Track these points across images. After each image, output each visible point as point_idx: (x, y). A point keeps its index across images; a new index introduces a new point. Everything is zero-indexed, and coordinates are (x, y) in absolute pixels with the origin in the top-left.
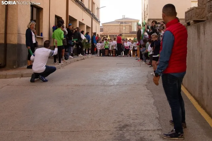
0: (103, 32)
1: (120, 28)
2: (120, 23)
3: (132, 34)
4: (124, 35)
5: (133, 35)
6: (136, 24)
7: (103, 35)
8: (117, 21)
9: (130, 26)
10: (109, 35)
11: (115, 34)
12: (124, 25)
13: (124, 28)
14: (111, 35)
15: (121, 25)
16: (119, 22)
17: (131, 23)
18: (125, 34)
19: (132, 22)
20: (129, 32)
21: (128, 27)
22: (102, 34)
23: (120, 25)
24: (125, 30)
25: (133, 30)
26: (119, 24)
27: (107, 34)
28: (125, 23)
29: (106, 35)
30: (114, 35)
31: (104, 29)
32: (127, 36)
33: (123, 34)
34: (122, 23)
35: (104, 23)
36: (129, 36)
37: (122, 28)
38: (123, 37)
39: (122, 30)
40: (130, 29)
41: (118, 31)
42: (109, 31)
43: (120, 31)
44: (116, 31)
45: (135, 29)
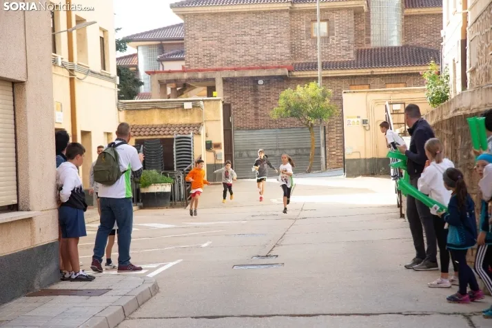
0: (183, 63)
1: (292, 31)
3: (370, 65)
4: (319, 73)
5: (377, 71)
7: (185, 76)
9: (361, 16)
10: (225, 81)
11: (265, 73)
12: (318, 4)
13: (320, 29)
14: (236, 74)
15: (299, 6)
18: (326, 66)
20: (352, 56)
21: (344, 22)
22: (178, 76)
23: (291, 11)
24: (325, 39)
25: (376, 42)
26: (287, 6)
27: (209, 75)
29: (200, 75)
30: (255, 80)
31: (189, 43)
32: (336, 78)
33: (314, 67)
35: (189, 3)
36: (354, 81)
37: (309, 30)
38: (312, 85)
39: (305, 42)
40: (358, 34)
41: (283, 50)
42: (222, 50)
43: (292, 48)
44: (267, 48)
45: (389, 32)
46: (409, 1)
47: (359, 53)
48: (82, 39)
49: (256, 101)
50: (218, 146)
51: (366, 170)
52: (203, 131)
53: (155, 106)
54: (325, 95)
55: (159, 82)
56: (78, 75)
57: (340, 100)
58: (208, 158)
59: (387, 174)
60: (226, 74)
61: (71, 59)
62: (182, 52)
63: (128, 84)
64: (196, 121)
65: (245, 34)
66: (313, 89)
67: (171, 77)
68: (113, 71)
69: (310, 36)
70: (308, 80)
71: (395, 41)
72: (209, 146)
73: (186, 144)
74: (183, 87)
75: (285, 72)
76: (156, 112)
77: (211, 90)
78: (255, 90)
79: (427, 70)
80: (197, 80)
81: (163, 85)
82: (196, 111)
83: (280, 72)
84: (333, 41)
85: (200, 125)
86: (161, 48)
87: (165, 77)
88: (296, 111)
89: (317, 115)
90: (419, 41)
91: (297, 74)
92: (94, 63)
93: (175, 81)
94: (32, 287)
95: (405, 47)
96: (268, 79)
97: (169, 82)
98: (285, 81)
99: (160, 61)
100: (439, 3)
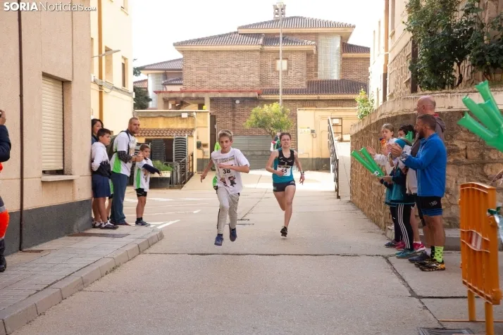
0: (181, 87)
1: (261, 66)
2: (261, 41)
3: (317, 92)
4: (280, 97)
5: (322, 97)
6: (338, 45)
7: (183, 95)
8: (248, 33)
9: (311, 57)
10: (212, 100)
11: (241, 95)
12: (281, 47)
13: (282, 65)
14: (220, 95)
15: (267, 48)
16: (258, 35)
17: (316, 40)
18: (285, 92)
19: (317, 34)
20: (305, 86)
21: (300, 60)
22: (177, 95)
23: (261, 52)
24: (285, 72)
25: (322, 76)
26: (259, 47)
27: (200, 95)
28: (287, 38)
29: (193, 95)
30: (233, 100)
31: (186, 72)
32: (293, 101)
33: (277, 92)
34: (270, 39)
35: (186, 43)
36: (305, 103)
37: (274, 65)
38: (275, 105)
39: (271, 74)
40: (309, 70)
41: (255, 79)
42: (210, 78)
43: (261, 77)
44: (243, 78)
45: (331, 69)
46: (346, 47)
47: (310, 83)
48: (109, 63)
49: (234, 115)
50: (205, 145)
51: (312, 166)
52: (195, 134)
53: (160, 115)
54: (284, 112)
55: (164, 99)
56: (105, 89)
57: (294, 116)
58: (198, 154)
59: (328, 169)
60: (212, 95)
61: (101, 77)
62: (181, 79)
63: (141, 99)
64: (191, 127)
65: (227, 66)
66: (276, 108)
67: (172, 95)
68: (130, 89)
69: (274, 70)
70: (272, 101)
71: (335, 76)
72: (199, 145)
73: (182, 143)
74: (181, 103)
75: (256, 95)
76: (161, 120)
77: (201, 106)
78: (234, 107)
79: (358, 97)
80: (191, 99)
81: (166, 101)
82: (190, 120)
83: (251, 95)
84: (291, 74)
85: (192, 130)
86: (165, 75)
87: (167, 96)
88: (263, 123)
89: (278, 127)
90: (352, 77)
91: (264, 97)
92: (117, 82)
93: (175, 99)
94: (72, 230)
95: (342, 80)
96: (243, 100)
97: (171, 99)
98: (255, 101)
99: (164, 85)
100: (367, 50)
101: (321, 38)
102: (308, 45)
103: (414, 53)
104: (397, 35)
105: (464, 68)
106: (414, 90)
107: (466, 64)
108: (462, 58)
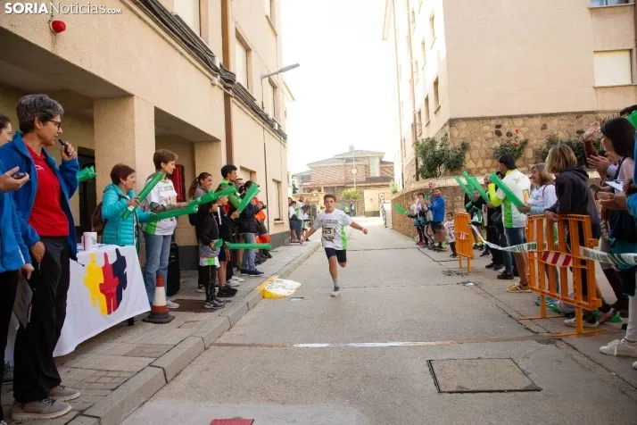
1: (345, 172)
2: (344, 161)
3: (371, 183)
4: (355, 185)
6: (378, 161)
8: (338, 158)
9: (367, 167)
10: (325, 188)
11: (337, 185)
12: (354, 163)
13: (354, 171)
14: (328, 186)
15: (347, 164)
16: (343, 159)
17: (369, 160)
18: (357, 183)
19: (369, 157)
20: (365, 180)
21: (362, 169)
23: (345, 166)
24: (356, 174)
25: (372, 175)
26: (344, 164)
27: (318, 186)
28: (357, 159)
29: (315, 187)
30: (334, 188)
31: (312, 176)
32: (360, 186)
33: (353, 183)
34: (348, 160)
36: (367, 187)
37: (351, 172)
39: (350, 175)
40: (366, 173)
41: (343, 178)
43: (345, 177)
44: (337, 178)
45: (376, 172)
46: (382, 162)
47: (367, 179)
51: (372, 215)
52: (319, 203)
54: (357, 192)
57: (362, 193)
59: (379, 216)
60: (324, 186)
66: (353, 190)
70: (351, 187)
71: (378, 175)
72: (321, 208)
74: (311, 190)
75: (343, 185)
77: (320, 191)
78: (334, 191)
79: (390, 184)
83: (341, 185)
84: (359, 175)
85: (317, 201)
88: (348, 197)
89: (355, 198)
91: (347, 185)
95: (381, 177)
96: (338, 187)
97: (306, 188)
98: (344, 188)
100: (393, 163)
101: (371, 159)
102: (366, 162)
103: (417, 164)
104: (407, 157)
105: (442, 169)
106: (418, 179)
107: (443, 166)
108: (440, 165)
